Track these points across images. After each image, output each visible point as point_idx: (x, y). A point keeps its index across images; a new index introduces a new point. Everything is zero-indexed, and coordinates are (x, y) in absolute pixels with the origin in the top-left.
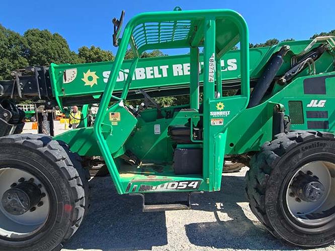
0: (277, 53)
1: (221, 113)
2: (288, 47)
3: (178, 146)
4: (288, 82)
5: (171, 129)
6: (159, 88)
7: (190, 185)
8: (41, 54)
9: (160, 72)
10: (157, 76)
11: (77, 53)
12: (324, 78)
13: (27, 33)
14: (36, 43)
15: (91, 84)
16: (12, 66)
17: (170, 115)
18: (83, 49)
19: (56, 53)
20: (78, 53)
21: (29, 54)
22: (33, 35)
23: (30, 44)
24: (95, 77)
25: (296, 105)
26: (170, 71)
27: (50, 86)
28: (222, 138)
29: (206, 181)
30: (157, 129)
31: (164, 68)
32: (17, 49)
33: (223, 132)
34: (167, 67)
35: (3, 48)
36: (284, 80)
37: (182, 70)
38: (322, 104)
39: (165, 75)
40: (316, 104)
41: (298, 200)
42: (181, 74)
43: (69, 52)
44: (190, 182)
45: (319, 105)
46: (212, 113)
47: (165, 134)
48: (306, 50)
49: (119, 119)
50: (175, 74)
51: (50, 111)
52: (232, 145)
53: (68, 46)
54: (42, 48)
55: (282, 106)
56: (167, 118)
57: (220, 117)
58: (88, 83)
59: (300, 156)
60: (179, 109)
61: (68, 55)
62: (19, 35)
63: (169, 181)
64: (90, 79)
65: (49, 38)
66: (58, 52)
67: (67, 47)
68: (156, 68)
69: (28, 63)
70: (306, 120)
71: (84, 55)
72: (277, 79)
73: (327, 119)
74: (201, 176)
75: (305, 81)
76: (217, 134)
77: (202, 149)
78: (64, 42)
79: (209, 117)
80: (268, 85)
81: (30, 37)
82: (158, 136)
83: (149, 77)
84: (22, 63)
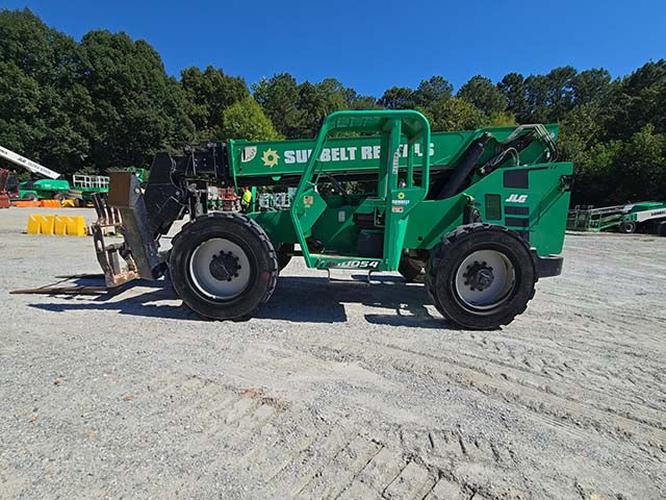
0: (478, 140)
1: (402, 202)
2: (489, 134)
3: (363, 231)
4: (487, 173)
5: (356, 216)
6: (345, 172)
7: (371, 264)
8: (112, 81)
9: (348, 154)
10: (344, 158)
11: (179, 79)
12: (527, 170)
13: (87, 38)
14: (105, 59)
15: (271, 164)
16: (61, 102)
17: (356, 202)
18: (192, 73)
19: (141, 78)
20: (181, 78)
21: (90, 80)
22: (100, 41)
23: (92, 59)
24: (276, 157)
25: (493, 200)
26: (358, 153)
27: (227, 163)
28: (403, 224)
29: (385, 261)
30: (342, 216)
31: (353, 150)
32: (68, 68)
33: (403, 219)
34: (355, 148)
35: (45, 65)
36: (483, 171)
37: (371, 152)
38: (522, 199)
39: (353, 158)
40: (516, 198)
41: (472, 289)
42: (370, 157)
43: (165, 77)
44: (371, 262)
45: (519, 201)
46: (393, 202)
47: (350, 222)
48: (509, 138)
49: (311, 202)
50: (364, 157)
51: (203, 191)
52: (420, 239)
53: (163, 65)
54: (113, 69)
55: (472, 198)
56: (352, 205)
57: (401, 205)
58: (268, 163)
59: (470, 243)
60: (366, 197)
61: (163, 83)
62: (72, 41)
63: (352, 260)
64: (271, 158)
65: (127, 50)
66: (144, 78)
67: (161, 68)
68: (343, 150)
69: (89, 98)
70: (504, 215)
71: (192, 84)
72: (476, 170)
73: (526, 217)
74: (381, 257)
75: (505, 173)
76: (397, 221)
77: (383, 234)
78: (156, 57)
79: (391, 205)
80: (465, 175)
81: (94, 46)
82: (342, 223)
83: (335, 159)
84: (78, 96)
